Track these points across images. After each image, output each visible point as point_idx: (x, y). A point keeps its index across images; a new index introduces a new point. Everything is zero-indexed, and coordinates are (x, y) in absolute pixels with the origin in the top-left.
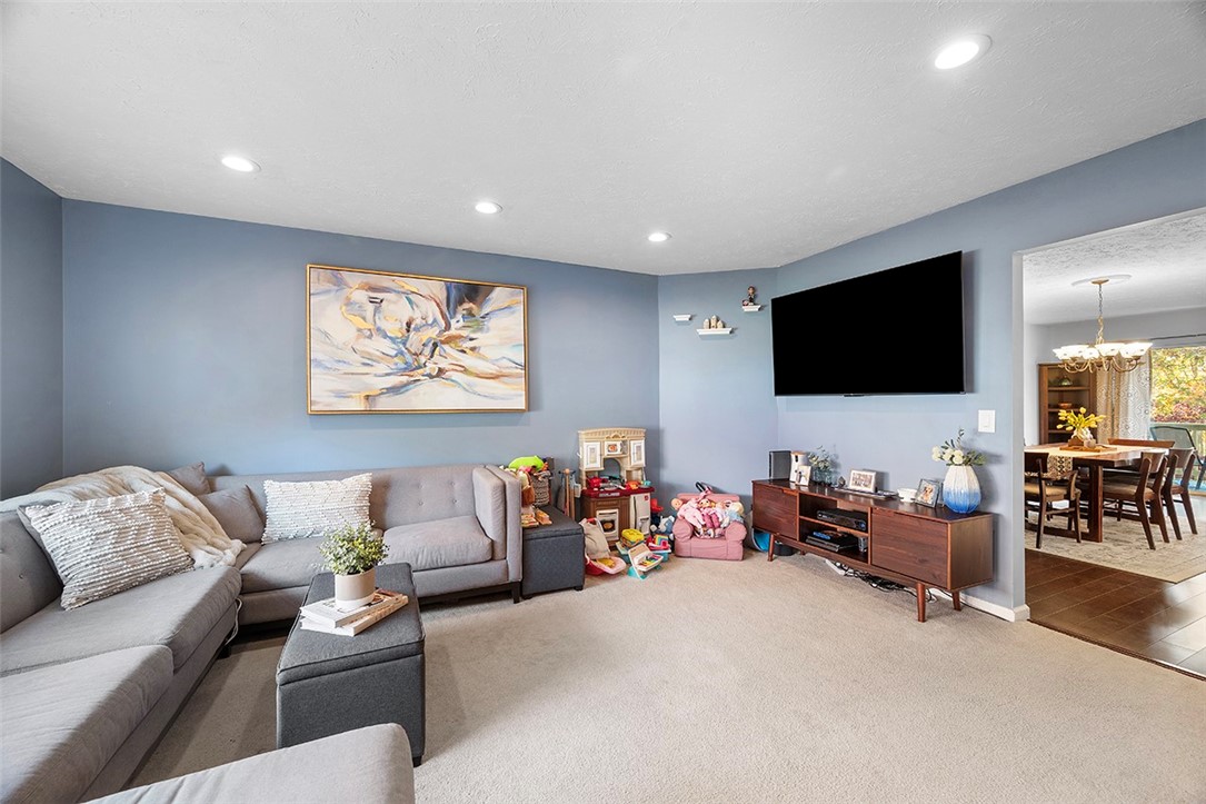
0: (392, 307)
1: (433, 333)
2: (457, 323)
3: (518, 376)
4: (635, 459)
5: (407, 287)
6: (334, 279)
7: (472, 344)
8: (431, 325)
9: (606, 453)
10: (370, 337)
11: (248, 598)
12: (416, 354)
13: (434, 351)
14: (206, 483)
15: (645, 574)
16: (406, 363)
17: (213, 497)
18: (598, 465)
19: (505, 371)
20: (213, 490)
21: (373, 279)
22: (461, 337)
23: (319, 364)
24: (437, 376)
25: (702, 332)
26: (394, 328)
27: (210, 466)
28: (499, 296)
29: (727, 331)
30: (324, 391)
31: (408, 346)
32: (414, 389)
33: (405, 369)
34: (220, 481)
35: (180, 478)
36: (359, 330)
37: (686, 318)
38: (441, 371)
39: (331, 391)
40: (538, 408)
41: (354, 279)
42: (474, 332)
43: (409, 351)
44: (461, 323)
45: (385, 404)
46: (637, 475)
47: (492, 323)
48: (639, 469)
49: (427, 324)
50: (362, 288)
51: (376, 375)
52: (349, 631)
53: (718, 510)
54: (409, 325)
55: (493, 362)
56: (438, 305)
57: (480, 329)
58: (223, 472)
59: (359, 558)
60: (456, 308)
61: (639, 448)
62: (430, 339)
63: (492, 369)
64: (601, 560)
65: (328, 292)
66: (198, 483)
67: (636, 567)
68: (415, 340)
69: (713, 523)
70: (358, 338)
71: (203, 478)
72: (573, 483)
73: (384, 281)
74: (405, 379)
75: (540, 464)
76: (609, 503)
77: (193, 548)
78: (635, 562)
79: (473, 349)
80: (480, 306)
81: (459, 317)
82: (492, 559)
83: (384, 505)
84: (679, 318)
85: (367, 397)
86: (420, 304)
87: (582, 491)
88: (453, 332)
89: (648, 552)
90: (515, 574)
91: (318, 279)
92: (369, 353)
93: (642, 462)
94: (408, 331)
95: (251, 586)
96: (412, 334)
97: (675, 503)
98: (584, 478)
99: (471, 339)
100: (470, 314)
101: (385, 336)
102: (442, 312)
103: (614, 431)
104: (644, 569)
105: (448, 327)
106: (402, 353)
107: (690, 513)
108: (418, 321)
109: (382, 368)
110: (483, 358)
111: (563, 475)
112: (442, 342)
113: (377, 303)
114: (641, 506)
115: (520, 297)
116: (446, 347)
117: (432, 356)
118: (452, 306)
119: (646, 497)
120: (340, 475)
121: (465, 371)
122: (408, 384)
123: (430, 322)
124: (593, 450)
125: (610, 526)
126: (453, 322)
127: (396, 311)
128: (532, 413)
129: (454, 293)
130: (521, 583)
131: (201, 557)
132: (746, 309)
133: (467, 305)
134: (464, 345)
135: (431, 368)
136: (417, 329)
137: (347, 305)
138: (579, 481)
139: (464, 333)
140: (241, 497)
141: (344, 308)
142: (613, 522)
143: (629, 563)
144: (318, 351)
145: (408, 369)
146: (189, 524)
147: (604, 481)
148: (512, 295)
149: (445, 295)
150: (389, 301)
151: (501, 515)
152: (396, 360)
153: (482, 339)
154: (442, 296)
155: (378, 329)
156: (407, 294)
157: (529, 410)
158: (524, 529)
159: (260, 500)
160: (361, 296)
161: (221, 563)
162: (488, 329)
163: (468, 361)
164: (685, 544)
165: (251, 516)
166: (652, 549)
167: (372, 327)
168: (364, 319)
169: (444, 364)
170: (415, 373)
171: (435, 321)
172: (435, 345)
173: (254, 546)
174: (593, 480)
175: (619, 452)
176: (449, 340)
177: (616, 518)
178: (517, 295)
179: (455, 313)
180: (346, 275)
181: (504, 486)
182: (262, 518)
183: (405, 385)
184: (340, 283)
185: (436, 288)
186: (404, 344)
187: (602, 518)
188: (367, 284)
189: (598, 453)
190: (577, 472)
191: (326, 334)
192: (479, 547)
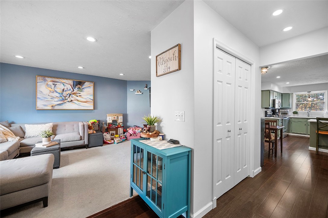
0: (59, 86)
1: (70, 92)
2: (76, 90)
3: (91, 102)
4: (120, 120)
5: (63, 82)
6: (44, 79)
7: (80, 95)
8: (69, 90)
9: (113, 119)
10: (53, 92)
11: (21, 148)
12: (65, 97)
13: (70, 96)
14: (9, 125)
15: (118, 143)
16: (62, 99)
17: (11, 128)
18: (111, 122)
19: (88, 101)
20: (11, 127)
21: (54, 79)
22: (77, 93)
23: (39, 98)
24: (71, 102)
25: (136, 93)
26: (59, 91)
27: (10, 121)
28: (87, 84)
29: (141, 93)
30: (40, 104)
31: (63, 95)
32: (64, 105)
33: (62, 100)
34: (12, 125)
35: (2, 124)
36: (50, 91)
37: (133, 90)
38: (71, 101)
39: (43, 105)
40: (97, 109)
41: (49, 79)
42: (80, 92)
43: (63, 96)
44: (77, 90)
45: (56, 108)
46: (121, 124)
47: (85, 90)
48: (121, 122)
49: (68, 90)
50: (51, 81)
51: (54, 101)
52: (45, 147)
53: (136, 130)
54: (63, 90)
55: (85, 99)
56: (71, 86)
57: (82, 91)
58: (13, 123)
59: (47, 135)
60: (75, 86)
61: (121, 118)
62: (69, 93)
63: (85, 100)
64: (108, 141)
65: (42, 82)
66: (7, 125)
67: (116, 142)
68: (65, 94)
69: (135, 133)
70: (50, 93)
71: (8, 124)
72: (105, 126)
73: (57, 80)
74: (62, 102)
75: (96, 121)
76: (113, 130)
77: (8, 138)
78: (116, 141)
79: (80, 96)
80: (82, 86)
81: (76, 88)
82: (81, 140)
83: (56, 130)
84: (131, 90)
85: (52, 106)
86: (66, 85)
87: (107, 128)
88: (75, 92)
89: (120, 139)
90: (86, 143)
91: (39, 79)
92: (53, 96)
93: (122, 121)
94: (63, 91)
95: (22, 145)
96: (64, 92)
97: (128, 129)
98: (108, 124)
99: (79, 94)
100: (79, 88)
101: (57, 92)
102: (72, 87)
103: (115, 114)
104: (117, 142)
105: (73, 91)
106: (61, 96)
107: (131, 131)
108: (66, 89)
109: (56, 100)
110: (83, 98)
111: (103, 124)
112: (72, 94)
113: (55, 85)
114: (121, 130)
115: (92, 84)
116: (73, 95)
117: (69, 97)
118: (74, 86)
119: (122, 129)
120: (45, 123)
121: (78, 101)
122: (63, 103)
123: (69, 89)
124: (110, 118)
125: (113, 134)
126: (75, 90)
127: (60, 87)
128: (95, 110)
129: (75, 83)
130: (88, 145)
131: (10, 139)
132: (145, 89)
133: (78, 86)
134: (78, 95)
135: (69, 100)
136: (65, 91)
137: (47, 85)
138: (106, 125)
139: (78, 92)
140: (19, 128)
141: (46, 86)
142: (114, 134)
143: (114, 141)
144: (39, 95)
145: (63, 100)
146: (6, 133)
147: (112, 125)
148: (90, 84)
149: (73, 83)
150: (58, 85)
151: (83, 131)
152: (60, 98)
153: (82, 93)
154: (72, 84)
155: (55, 91)
156: (63, 83)
157: (94, 109)
158: (89, 134)
159: (24, 129)
160: (51, 83)
161: (15, 141)
162: (84, 91)
163: (79, 98)
164: (128, 137)
165: (21, 132)
166: (121, 139)
167: (53, 90)
168: (52, 88)
169: (72, 99)
170: (65, 101)
171: (70, 89)
172: (70, 95)
173: (22, 139)
174: (110, 124)
175: (116, 119)
176: (74, 94)
177: (115, 133)
178: (91, 84)
179: (75, 88)
180: (46, 78)
181: (84, 125)
182: (24, 133)
183: (62, 104)
184: (45, 80)
185: (71, 82)
186: (62, 94)
187: (111, 133)
188: (52, 80)
189: (111, 119)
190: (106, 123)
191: (41, 92)
192: (78, 137)
